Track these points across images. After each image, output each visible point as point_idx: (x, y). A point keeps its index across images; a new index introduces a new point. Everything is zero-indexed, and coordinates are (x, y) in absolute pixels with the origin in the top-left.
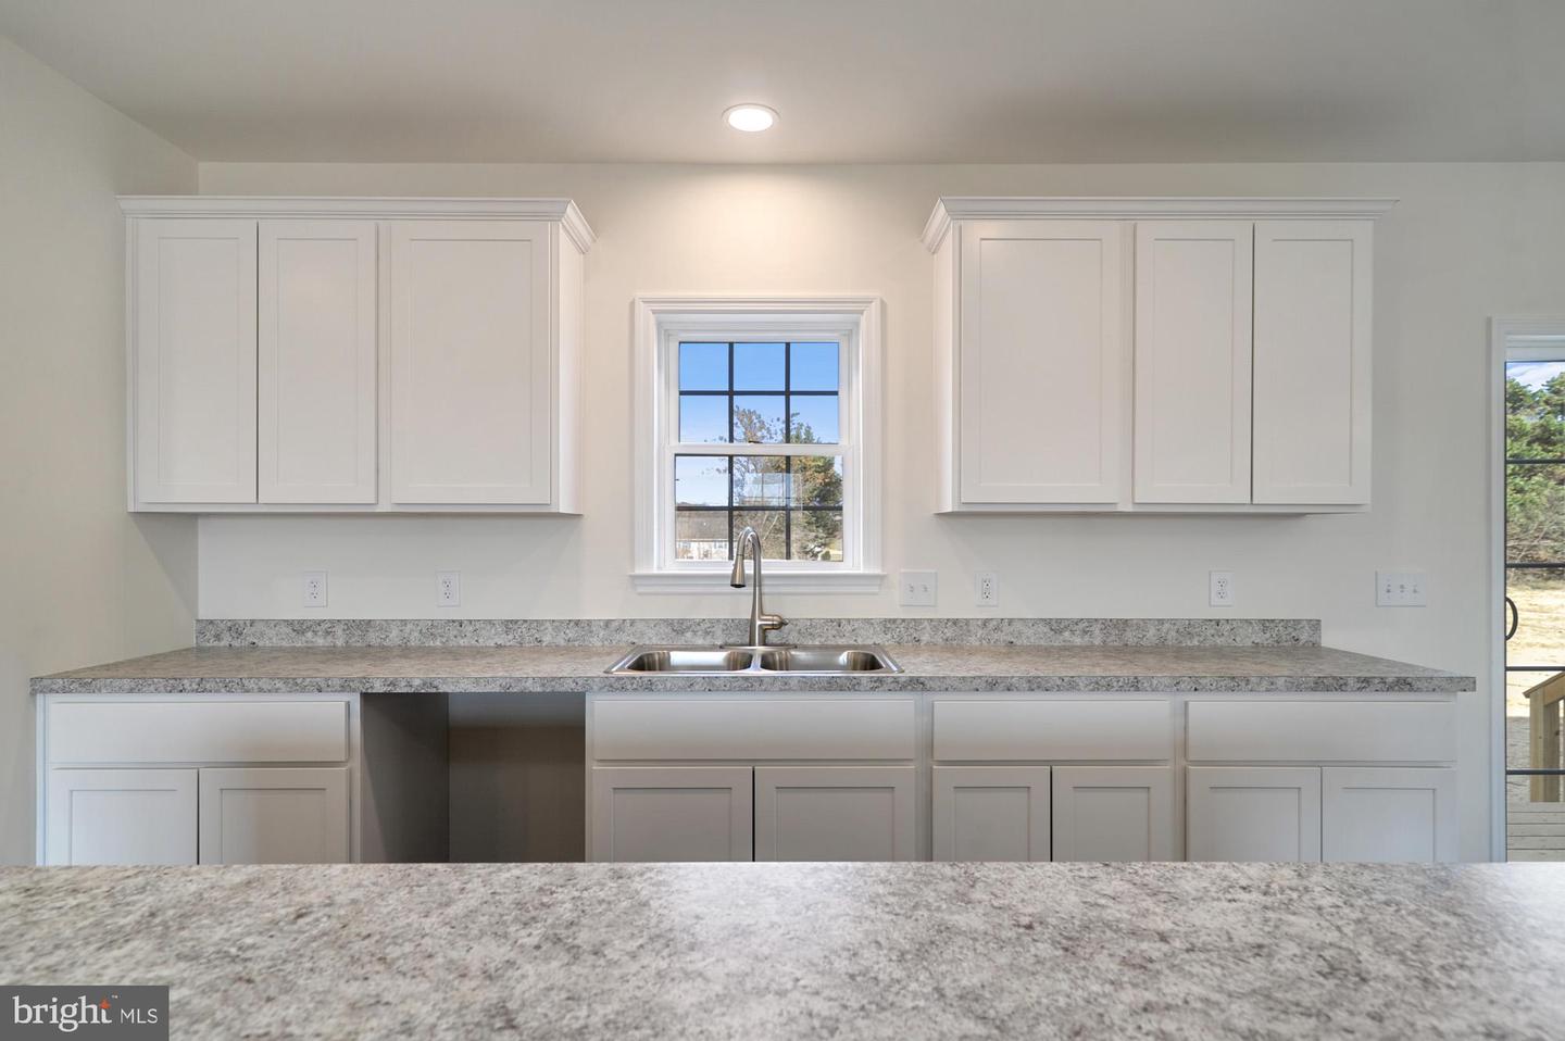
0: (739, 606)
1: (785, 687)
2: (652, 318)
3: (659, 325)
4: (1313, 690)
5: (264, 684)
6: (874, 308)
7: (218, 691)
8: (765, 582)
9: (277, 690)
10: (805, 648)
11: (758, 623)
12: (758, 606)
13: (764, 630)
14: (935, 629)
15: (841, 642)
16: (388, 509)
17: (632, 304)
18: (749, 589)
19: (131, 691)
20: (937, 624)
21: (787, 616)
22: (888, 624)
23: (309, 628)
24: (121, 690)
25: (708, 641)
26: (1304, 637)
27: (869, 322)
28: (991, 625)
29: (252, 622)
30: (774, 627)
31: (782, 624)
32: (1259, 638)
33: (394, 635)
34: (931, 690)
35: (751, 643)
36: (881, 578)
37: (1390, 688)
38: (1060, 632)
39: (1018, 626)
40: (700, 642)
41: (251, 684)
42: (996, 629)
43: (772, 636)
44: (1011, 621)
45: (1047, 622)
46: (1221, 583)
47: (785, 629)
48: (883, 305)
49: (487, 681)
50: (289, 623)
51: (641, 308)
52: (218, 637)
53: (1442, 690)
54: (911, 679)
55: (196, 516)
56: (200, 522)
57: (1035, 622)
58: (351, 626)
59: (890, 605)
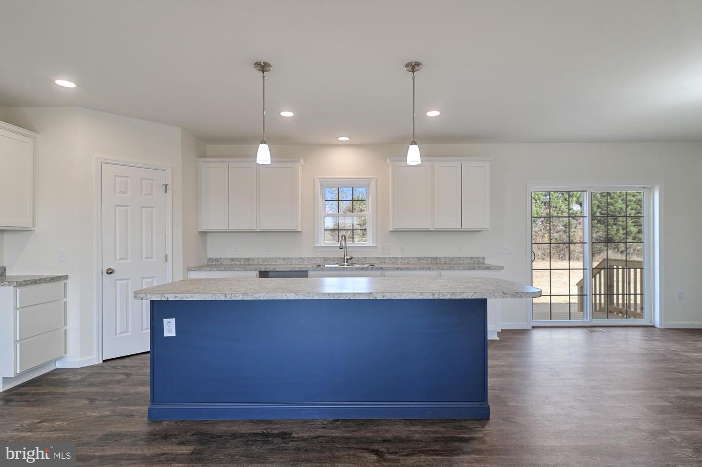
0: (341, 254)
1: (352, 270)
2: (319, 182)
3: (320, 183)
4: (468, 269)
5: (238, 269)
6: (374, 180)
7: (228, 271)
8: (347, 248)
9: (241, 270)
10: (357, 264)
11: (346, 258)
12: (346, 254)
13: (347, 259)
14: (390, 259)
15: (366, 263)
16: (259, 231)
17: (314, 179)
18: (343, 250)
19: (209, 270)
20: (390, 258)
21: (353, 257)
22: (378, 258)
23: (235, 260)
24: (207, 270)
25: (333, 263)
26: (481, 261)
27: (373, 183)
28: (403, 259)
29: (221, 258)
30: (350, 259)
31: (352, 258)
32: (470, 261)
33: (256, 262)
34: (384, 270)
35: (344, 263)
36: (376, 247)
37: (485, 269)
38: (420, 260)
39: (410, 259)
40: (331, 263)
41: (235, 269)
42: (405, 259)
43: (349, 261)
44: (408, 258)
45: (417, 258)
46: (460, 248)
47: (353, 259)
48: (376, 179)
49: (287, 268)
50: (230, 259)
51: (316, 180)
52: (212, 262)
53: (497, 270)
54: (380, 268)
55: (207, 232)
56: (208, 234)
57: (414, 258)
58: (245, 259)
59: (378, 254)
